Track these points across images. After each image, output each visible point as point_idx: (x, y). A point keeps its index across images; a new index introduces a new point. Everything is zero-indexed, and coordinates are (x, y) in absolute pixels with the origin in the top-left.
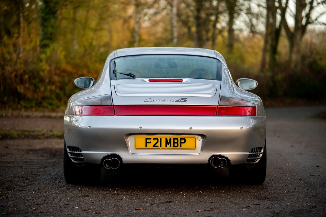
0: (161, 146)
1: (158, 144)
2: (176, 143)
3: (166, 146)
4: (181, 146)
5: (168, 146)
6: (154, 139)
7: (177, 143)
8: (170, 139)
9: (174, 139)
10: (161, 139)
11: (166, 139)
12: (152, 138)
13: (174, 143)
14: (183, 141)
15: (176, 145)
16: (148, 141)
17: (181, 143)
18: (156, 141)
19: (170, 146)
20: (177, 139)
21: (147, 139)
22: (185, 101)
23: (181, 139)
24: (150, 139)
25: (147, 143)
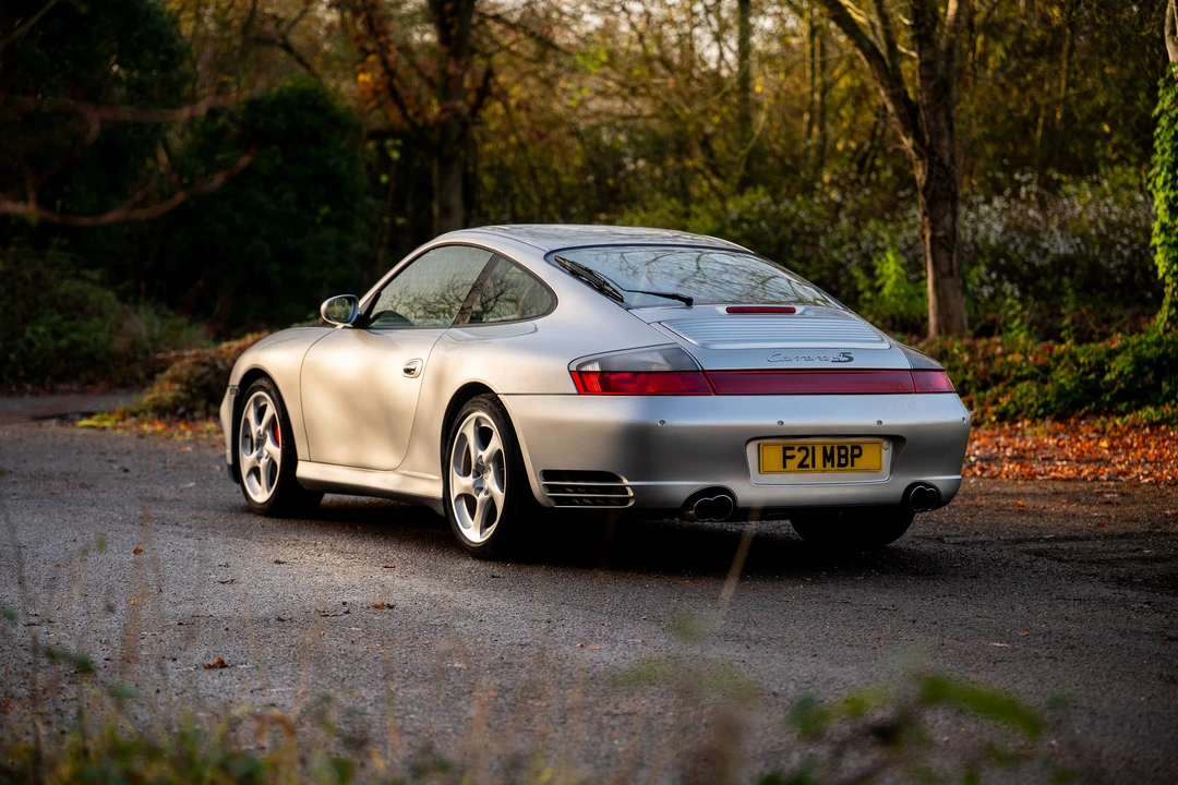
0: (813, 466)
1: (809, 461)
2: (843, 456)
3: (825, 466)
4: (853, 465)
5: (829, 465)
6: (799, 450)
7: (845, 456)
8: (832, 448)
9: (839, 448)
10: (813, 448)
11: (825, 449)
12: (797, 448)
13: (840, 457)
14: (856, 452)
15: (843, 461)
16: (789, 453)
17: (853, 456)
18: (804, 453)
19: (833, 466)
20: (846, 448)
21: (785, 449)
22: (851, 359)
23: (853, 448)
24: (793, 449)
25: (785, 458)
